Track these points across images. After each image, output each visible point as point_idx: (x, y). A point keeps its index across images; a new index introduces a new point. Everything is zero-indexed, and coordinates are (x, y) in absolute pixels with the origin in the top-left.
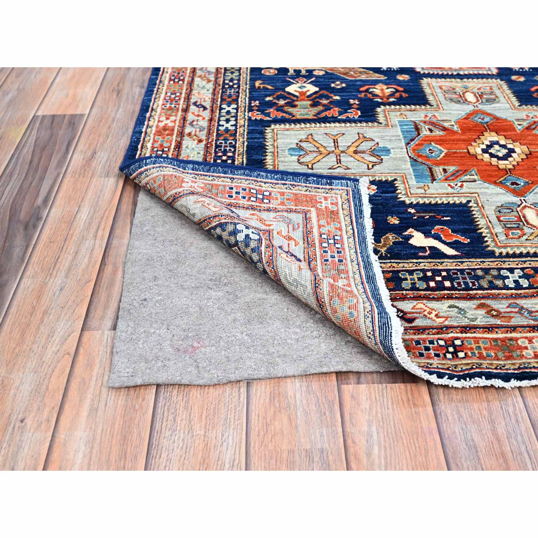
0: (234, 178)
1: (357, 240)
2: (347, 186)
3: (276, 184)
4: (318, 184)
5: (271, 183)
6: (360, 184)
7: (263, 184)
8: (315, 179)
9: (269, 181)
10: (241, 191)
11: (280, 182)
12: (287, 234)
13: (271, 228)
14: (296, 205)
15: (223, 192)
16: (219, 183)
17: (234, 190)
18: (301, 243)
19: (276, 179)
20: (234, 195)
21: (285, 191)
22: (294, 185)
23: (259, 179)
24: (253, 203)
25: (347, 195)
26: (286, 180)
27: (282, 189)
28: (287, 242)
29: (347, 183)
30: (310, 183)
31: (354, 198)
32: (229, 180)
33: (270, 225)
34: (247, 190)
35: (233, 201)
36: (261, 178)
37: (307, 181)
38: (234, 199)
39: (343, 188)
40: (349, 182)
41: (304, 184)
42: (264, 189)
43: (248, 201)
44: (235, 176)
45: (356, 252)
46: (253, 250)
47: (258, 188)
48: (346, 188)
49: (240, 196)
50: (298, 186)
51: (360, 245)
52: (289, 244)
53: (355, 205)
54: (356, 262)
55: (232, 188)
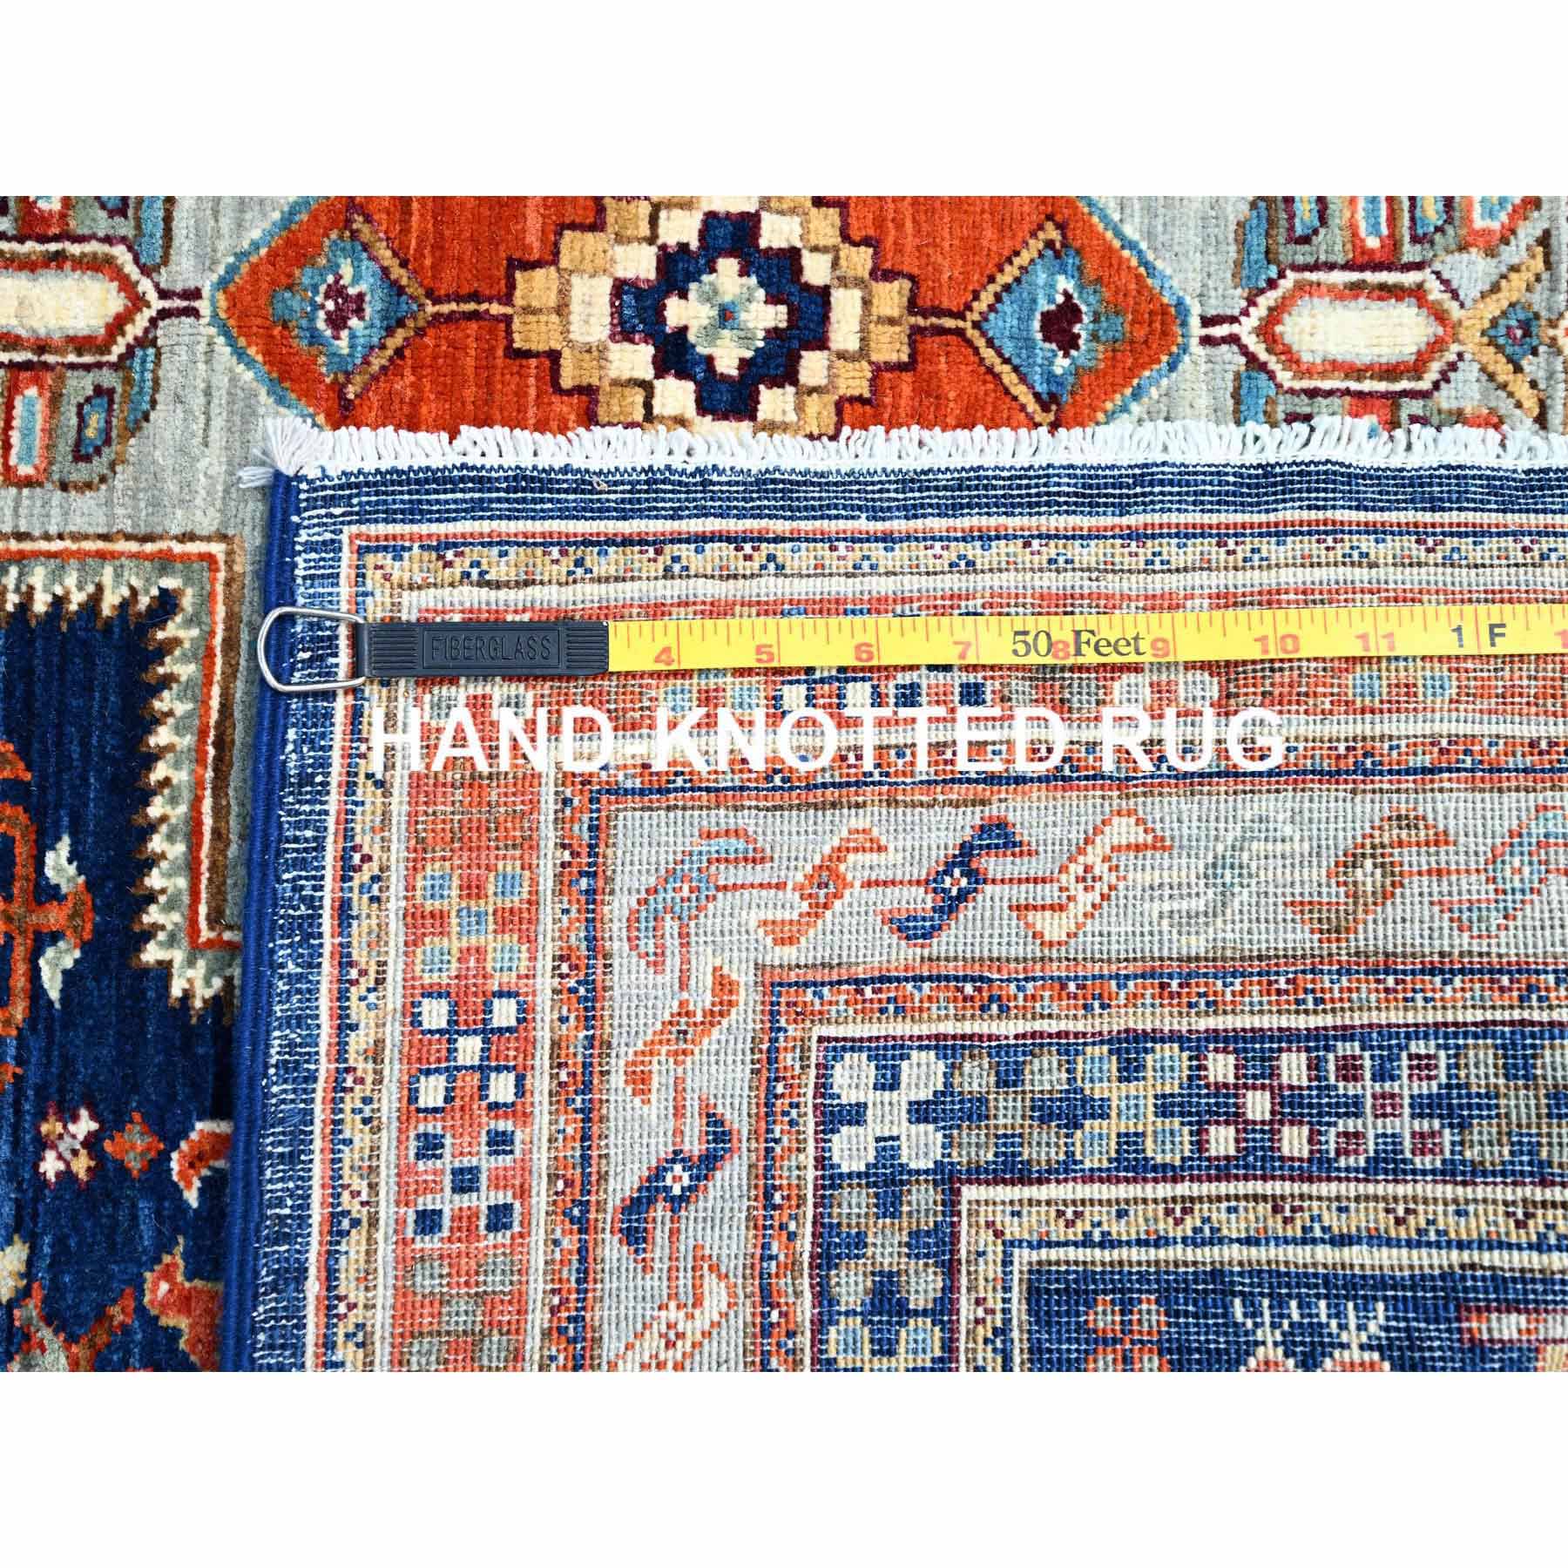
0: (335, 1217)
1: (780, 526)
2: (333, 546)
3: (344, 961)
4: (328, 715)
5: (342, 996)
6: (312, 473)
7: (358, 1042)
8: (292, 734)
9: (324, 1003)
10: (448, 1160)
11: (328, 942)
12: (792, 896)
13: (744, 977)
14: (529, 844)
15: (464, 1270)
16: (384, 1295)
17: (447, 1203)
18: (859, 820)
19: (313, 965)
20: (483, 1199)
21: (395, 904)
22: (345, 858)
23: (324, 1068)
24: (540, 1084)
25: (398, 553)
26: (310, 902)
27: (382, 927)
28: (854, 895)
29: (311, 547)
30: (324, 764)
31: (414, 513)
32: (354, 1247)
33: (723, 985)
34: (432, 1127)
35: (541, 1199)
36: (312, 1057)
37: (305, 779)
38: (523, 1193)
39: (346, 570)
40: (303, 536)
41: (333, 801)
42: (394, 1033)
43: (525, 1117)
44: (317, 1214)
45: (887, 539)
46: (1008, 1079)
47: (393, 1071)
48: (346, 554)
49: (487, 1164)
50: (348, 834)
51: (821, 512)
52: (868, 884)
53: (476, 509)
54: (973, 550)
55: (428, 1221)
